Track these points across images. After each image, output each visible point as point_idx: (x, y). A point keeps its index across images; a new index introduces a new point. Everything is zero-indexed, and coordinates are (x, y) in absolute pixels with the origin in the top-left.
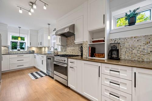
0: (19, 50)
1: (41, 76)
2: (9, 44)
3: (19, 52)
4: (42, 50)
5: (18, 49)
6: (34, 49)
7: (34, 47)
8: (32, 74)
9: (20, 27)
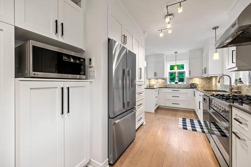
0: (176, 83)
1: (194, 128)
2: (167, 76)
3: (176, 86)
4: (212, 84)
5: (175, 81)
6: (197, 81)
7: (197, 77)
8: (184, 120)
9: (176, 53)
